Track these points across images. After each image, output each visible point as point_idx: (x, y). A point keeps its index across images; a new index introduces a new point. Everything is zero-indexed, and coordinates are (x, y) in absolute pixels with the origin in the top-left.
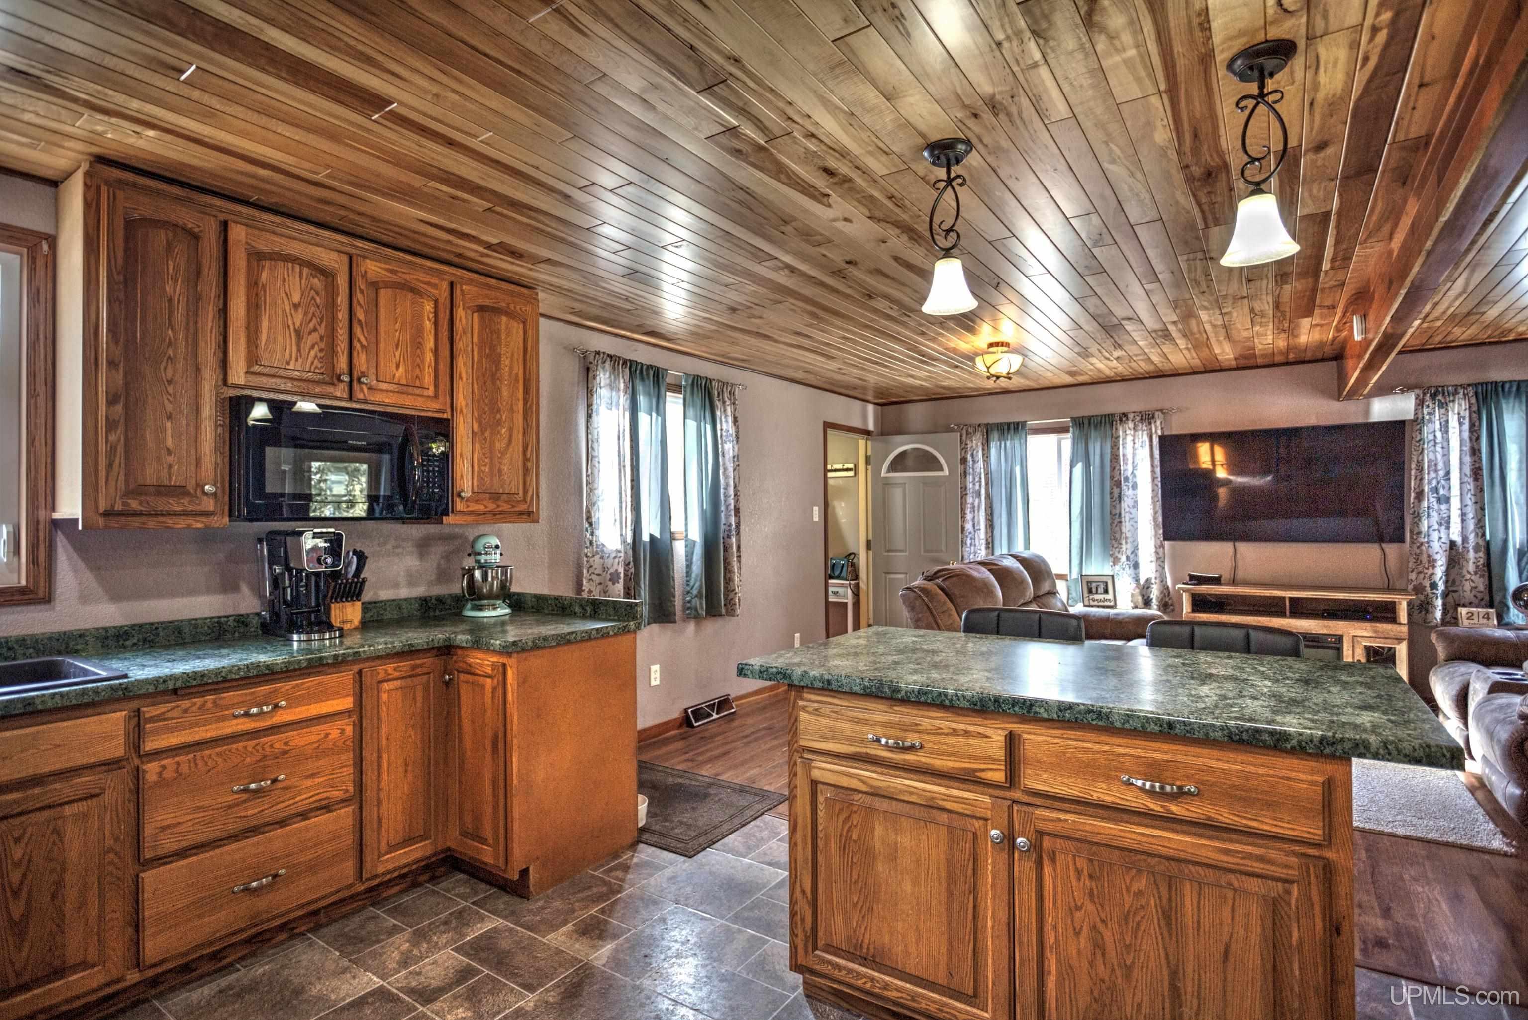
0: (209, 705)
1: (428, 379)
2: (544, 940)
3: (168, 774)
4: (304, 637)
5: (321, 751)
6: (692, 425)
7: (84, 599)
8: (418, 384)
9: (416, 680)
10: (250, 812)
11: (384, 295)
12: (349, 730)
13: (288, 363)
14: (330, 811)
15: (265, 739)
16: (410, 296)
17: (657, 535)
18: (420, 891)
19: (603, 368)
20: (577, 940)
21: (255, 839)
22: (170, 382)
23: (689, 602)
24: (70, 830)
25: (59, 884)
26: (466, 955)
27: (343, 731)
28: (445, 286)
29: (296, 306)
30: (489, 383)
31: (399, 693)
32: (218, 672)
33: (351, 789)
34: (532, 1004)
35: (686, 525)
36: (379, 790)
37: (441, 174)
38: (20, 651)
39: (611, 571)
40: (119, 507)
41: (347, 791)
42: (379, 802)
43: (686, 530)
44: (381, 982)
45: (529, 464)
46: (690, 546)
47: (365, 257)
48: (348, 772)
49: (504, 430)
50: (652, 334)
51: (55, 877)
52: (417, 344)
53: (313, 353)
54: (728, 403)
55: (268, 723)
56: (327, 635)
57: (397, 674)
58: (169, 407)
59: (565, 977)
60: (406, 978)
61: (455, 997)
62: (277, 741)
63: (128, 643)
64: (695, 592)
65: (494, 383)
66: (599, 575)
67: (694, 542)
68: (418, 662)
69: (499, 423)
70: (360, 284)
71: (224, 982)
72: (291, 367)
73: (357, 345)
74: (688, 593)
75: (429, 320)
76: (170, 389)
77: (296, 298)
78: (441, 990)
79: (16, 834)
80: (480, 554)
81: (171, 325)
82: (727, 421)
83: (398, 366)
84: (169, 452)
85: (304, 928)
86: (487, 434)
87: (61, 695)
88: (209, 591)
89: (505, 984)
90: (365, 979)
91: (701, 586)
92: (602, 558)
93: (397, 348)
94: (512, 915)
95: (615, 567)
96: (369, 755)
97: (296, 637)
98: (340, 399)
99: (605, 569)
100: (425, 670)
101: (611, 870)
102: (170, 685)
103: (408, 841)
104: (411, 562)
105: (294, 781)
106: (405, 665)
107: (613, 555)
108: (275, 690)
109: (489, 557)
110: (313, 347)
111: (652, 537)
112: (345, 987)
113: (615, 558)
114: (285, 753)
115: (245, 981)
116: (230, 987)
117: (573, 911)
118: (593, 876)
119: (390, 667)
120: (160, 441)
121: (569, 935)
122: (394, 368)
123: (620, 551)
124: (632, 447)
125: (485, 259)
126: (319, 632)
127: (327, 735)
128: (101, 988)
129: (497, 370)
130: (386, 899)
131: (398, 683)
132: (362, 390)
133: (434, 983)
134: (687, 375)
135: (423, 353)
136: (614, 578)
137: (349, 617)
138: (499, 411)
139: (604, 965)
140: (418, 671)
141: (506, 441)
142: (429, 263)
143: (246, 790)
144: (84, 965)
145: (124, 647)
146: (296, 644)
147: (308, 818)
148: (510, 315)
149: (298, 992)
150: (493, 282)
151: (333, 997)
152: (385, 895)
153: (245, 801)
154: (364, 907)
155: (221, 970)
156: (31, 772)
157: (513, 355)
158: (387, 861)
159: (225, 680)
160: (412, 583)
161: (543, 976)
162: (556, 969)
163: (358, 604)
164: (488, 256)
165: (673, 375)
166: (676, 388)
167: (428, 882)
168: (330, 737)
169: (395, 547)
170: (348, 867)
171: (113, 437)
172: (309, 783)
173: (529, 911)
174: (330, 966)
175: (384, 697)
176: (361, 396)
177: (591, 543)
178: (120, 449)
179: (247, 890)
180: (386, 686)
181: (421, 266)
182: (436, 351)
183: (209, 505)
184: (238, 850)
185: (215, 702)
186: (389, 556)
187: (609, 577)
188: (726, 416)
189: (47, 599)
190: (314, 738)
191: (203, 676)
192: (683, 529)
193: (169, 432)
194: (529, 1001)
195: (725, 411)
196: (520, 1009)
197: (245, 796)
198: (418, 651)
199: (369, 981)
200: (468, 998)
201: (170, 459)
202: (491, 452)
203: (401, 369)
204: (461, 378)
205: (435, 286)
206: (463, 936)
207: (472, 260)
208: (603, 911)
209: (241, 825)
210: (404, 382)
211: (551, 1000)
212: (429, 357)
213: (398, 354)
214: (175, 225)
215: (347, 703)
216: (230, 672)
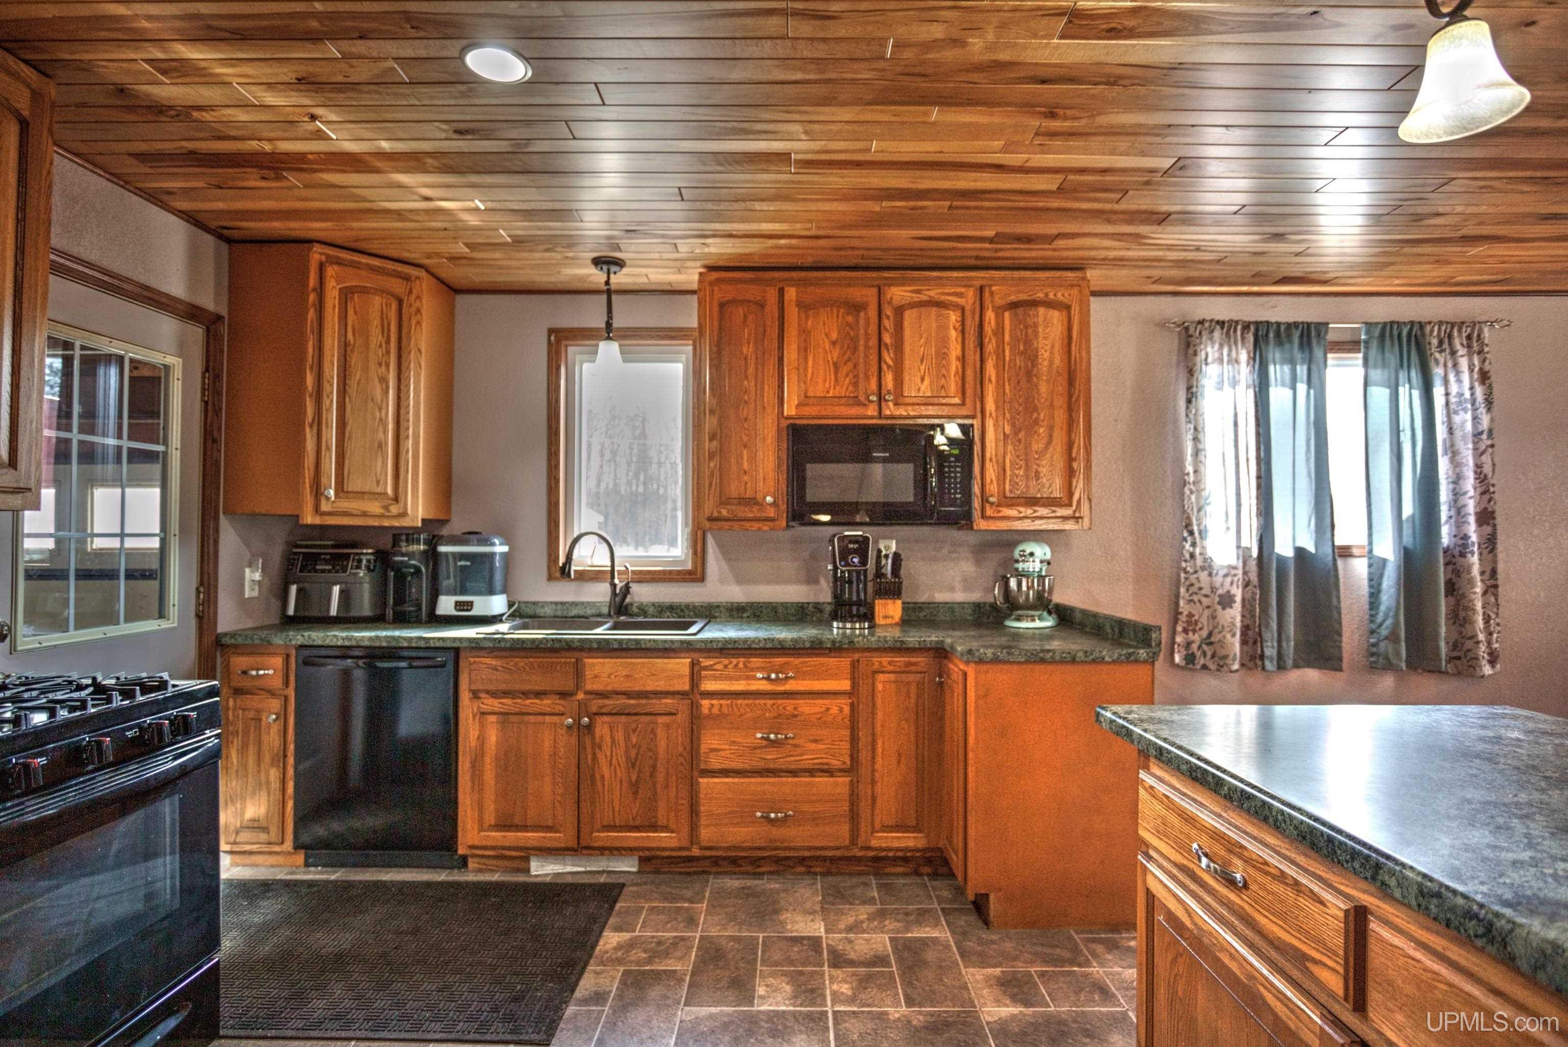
0: (741, 665)
1: (953, 386)
2: (963, 971)
3: (715, 711)
4: (841, 625)
5: (822, 722)
6: (1380, 395)
7: (722, 581)
8: (943, 394)
9: (911, 677)
10: (768, 757)
11: (909, 316)
12: (847, 710)
13: (828, 392)
14: (832, 776)
15: (780, 702)
16: (934, 310)
17: (1312, 549)
18: (918, 880)
19: (1211, 339)
20: (991, 986)
21: (772, 780)
22: (746, 420)
23: (1374, 645)
24: (661, 733)
25: (654, 767)
26: (895, 949)
27: (841, 710)
28: (971, 293)
29: (834, 343)
30: (1024, 383)
31: (893, 686)
32: (745, 641)
33: (848, 762)
34: (897, 1015)
35: (1370, 535)
36: (873, 771)
37: (883, 193)
38: (687, 612)
39: (1220, 592)
40: (715, 514)
41: (844, 763)
42: (873, 783)
43: (1370, 543)
44: (823, 934)
45: (1075, 465)
46: (1377, 567)
47: (890, 285)
48: (846, 746)
49: (1042, 430)
50: (1285, 280)
51: (651, 762)
52: (942, 355)
53: (847, 380)
54: (1462, 351)
55: (781, 688)
56: (857, 626)
57: (891, 668)
58: (745, 439)
59: (945, 1012)
60: (840, 940)
61: (854, 974)
62: (789, 705)
63: (745, 615)
64: (1384, 632)
65: (1029, 381)
66: (1206, 596)
67: (1384, 561)
68: (914, 660)
69: (1036, 422)
70: (888, 311)
71: (749, 883)
72: (831, 394)
73: (884, 367)
74: (1372, 632)
75: (955, 328)
76: (746, 425)
77: (834, 336)
78: (852, 963)
79: (634, 726)
80: (1017, 561)
81: (746, 377)
82: (1459, 381)
83: (923, 379)
84: (745, 473)
85: (818, 869)
86: (1021, 435)
87: (654, 641)
88: (798, 582)
89: (896, 987)
90: (816, 927)
91: (1396, 625)
92: (1210, 575)
93: (922, 361)
94: (961, 935)
95: (1227, 586)
96: (863, 735)
97: (835, 624)
98: (872, 418)
99: (1213, 589)
100: (919, 669)
101: (1094, 941)
102: (720, 645)
103: (900, 827)
104: (967, 567)
105: (801, 741)
106: (901, 660)
107: (1224, 571)
108: (787, 663)
109: (1026, 565)
110: (847, 375)
111: (1300, 552)
112: (802, 925)
113: (1226, 576)
114: (795, 716)
115: (758, 889)
116: (749, 888)
117: (1015, 959)
118: (1070, 938)
119: (885, 660)
120: (739, 464)
121: (987, 979)
122: (918, 380)
123: (1235, 568)
124: (1258, 434)
125: (1000, 254)
126: (851, 622)
127: (828, 709)
128: (673, 849)
129: (1033, 366)
130: (887, 874)
131: (892, 677)
132: (889, 408)
133: (852, 956)
134: (1369, 325)
135: (949, 363)
136: (1227, 601)
137: (891, 613)
138: (1036, 409)
139: (988, 1023)
140: (913, 668)
141: (1045, 440)
142: (955, 274)
143: (768, 739)
144: (665, 829)
145: (742, 617)
146: (835, 631)
147: (813, 776)
148: (1050, 304)
149: (776, 912)
150: (1028, 274)
151: (789, 927)
152: (888, 870)
153: (765, 747)
154: (868, 874)
155: (755, 874)
156: (642, 688)
157: (1053, 347)
158: (881, 838)
159: (750, 649)
160: (967, 588)
161: (931, 998)
162: (946, 1000)
163: (899, 603)
164: (1001, 250)
165: (1337, 329)
166: (1349, 345)
167: (928, 875)
168: (831, 712)
169: (950, 552)
170: (844, 831)
171: (712, 465)
172: (813, 746)
173: (980, 938)
174: (808, 905)
175: (880, 687)
176: (888, 412)
177: (1192, 556)
178: (717, 474)
179: (767, 818)
180: (881, 677)
181: (947, 278)
182: (963, 359)
183: (771, 513)
184: (761, 784)
185: (744, 664)
186: (945, 560)
187: (1217, 599)
188: (1458, 373)
189: (702, 579)
190: (817, 709)
191: (735, 642)
192: (1365, 542)
193: (745, 457)
194: (897, 1011)
195: (1455, 365)
196: (886, 1013)
197: (765, 743)
198: (908, 649)
199: (818, 928)
200: (861, 981)
201: (746, 478)
202: (1026, 454)
203: (927, 382)
204: (990, 380)
205: (960, 295)
206: (908, 930)
207: (989, 258)
208: (1042, 975)
209: (761, 765)
210: (929, 394)
211: (915, 1022)
212: (954, 365)
213: (922, 367)
214: (749, 301)
215: (845, 685)
216: (753, 642)
